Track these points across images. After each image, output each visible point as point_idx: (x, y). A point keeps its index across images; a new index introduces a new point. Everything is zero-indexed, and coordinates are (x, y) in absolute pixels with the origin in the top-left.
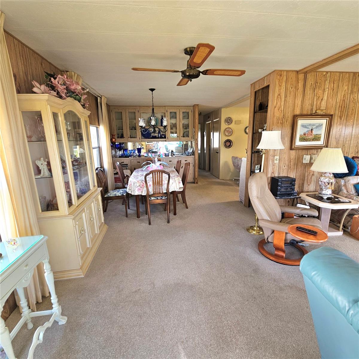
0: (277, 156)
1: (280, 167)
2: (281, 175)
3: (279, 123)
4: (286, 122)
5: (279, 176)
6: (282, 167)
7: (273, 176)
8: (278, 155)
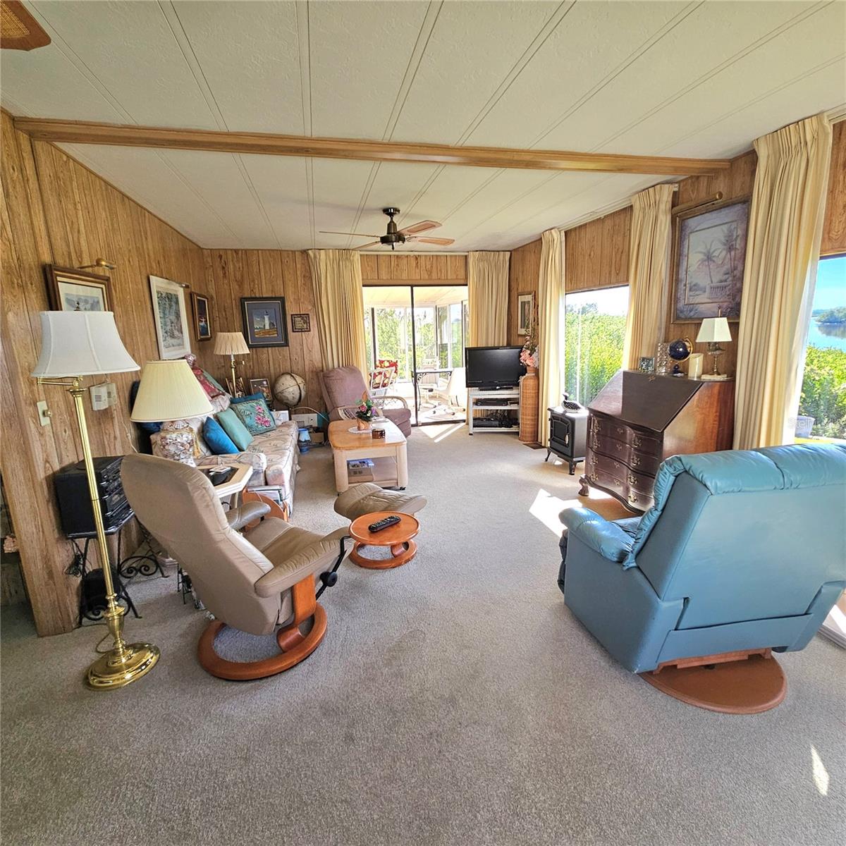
0: (40, 401)
1: (57, 436)
2: (67, 462)
3: (16, 285)
4: (29, 285)
5: (63, 465)
6: (62, 435)
7: (50, 472)
8: (41, 398)
